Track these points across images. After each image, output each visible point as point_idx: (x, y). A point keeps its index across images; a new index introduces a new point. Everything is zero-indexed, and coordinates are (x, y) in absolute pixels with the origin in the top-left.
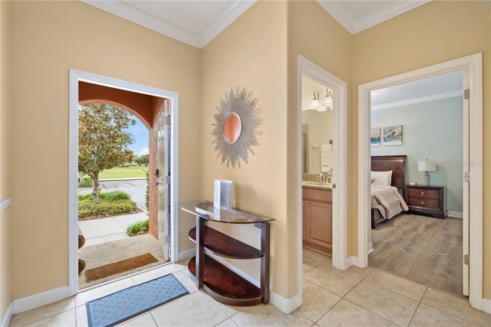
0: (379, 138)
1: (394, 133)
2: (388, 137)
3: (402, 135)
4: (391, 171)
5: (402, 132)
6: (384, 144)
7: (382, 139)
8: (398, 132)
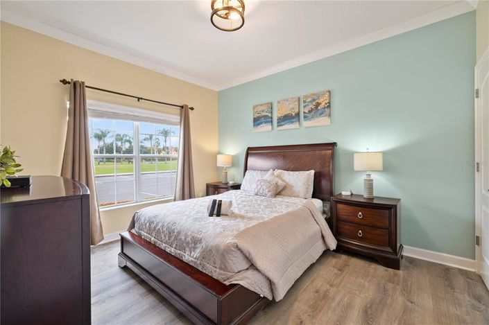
0: (298, 115)
1: (318, 104)
2: (310, 112)
3: (329, 107)
4: (313, 172)
5: (329, 103)
6: (306, 124)
7: (302, 115)
8: (323, 101)
